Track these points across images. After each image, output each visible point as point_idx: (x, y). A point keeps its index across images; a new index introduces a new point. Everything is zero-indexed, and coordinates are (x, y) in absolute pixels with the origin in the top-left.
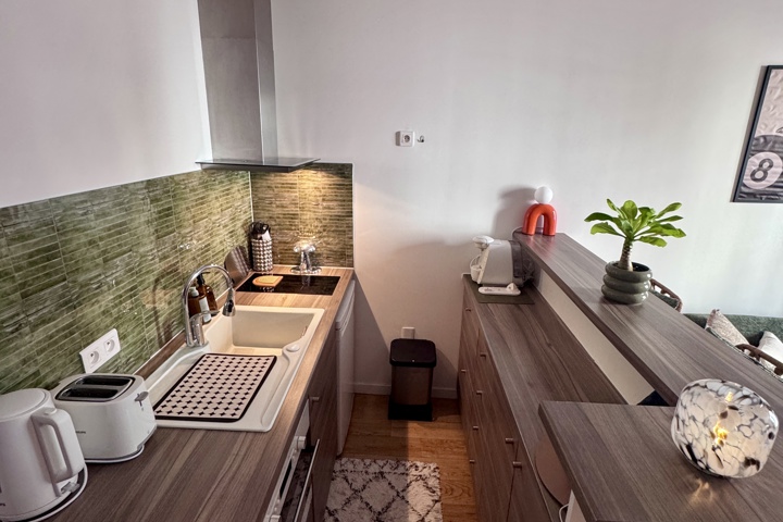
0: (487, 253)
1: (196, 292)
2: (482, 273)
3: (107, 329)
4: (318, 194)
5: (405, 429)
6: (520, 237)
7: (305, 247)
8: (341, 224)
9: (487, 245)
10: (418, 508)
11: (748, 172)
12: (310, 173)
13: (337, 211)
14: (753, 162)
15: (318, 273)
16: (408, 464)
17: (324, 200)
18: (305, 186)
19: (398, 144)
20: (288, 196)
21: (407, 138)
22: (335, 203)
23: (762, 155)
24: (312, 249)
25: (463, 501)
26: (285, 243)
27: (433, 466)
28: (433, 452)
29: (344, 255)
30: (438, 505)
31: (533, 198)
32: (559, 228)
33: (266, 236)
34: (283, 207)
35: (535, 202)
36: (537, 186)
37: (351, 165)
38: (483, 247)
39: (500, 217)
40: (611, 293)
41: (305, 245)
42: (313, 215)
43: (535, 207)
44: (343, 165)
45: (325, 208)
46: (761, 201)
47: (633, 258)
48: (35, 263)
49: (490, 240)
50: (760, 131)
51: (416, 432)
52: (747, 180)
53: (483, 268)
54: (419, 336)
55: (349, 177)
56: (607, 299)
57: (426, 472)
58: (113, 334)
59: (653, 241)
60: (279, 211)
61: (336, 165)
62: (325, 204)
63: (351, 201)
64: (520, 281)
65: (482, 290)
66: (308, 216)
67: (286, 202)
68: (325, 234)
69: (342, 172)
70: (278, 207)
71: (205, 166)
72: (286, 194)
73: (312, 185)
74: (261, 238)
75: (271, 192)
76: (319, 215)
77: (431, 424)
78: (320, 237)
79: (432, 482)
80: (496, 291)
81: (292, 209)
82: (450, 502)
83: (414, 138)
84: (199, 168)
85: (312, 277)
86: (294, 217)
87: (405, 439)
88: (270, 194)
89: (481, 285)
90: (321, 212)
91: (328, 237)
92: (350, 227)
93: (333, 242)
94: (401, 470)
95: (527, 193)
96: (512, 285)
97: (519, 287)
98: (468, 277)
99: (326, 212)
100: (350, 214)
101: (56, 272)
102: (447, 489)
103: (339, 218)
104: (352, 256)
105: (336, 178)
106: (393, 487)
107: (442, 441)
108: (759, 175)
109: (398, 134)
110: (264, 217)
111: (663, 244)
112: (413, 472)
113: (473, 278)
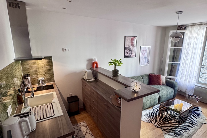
0: (87, 73)
1: (20, 94)
2: (86, 77)
4: (43, 64)
5: (74, 117)
6: (92, 68)
7: (41, 79)
8: (50, 72)
9: (87, 71)
10: (84, 131)
11: (125, 53)
13: (49, 68)
14: (126, 51)
15: (45, 85)
16: (79, 124)
17: (45, 66)
18: (39, 63)
19: (63, 51)
20: (34, 66)
21: (65, 50)
22: (48, 66)
23: (127, 50)
24: (43, 79)
25: (93, 126)
26: (34, 79)
27: (84, 122)
28: (83, 120)
29: (52, 79)
30: (88, 129)
31: (93, 60)
32: (99, 66)
33: (29, 78)
34: (32, 69)
35: (94, 61)
36: (94, 58)
37: (52, 57)
38: (86, 72)
39: (87, 65)
40: (114, 75)
41: (41, 78)
42: (42, 70)
43: (94, 62)
44: (49, 57)
45: (45, 68)
46: (128, 57)
47: (116, 69)
49: (87, 70)
50: (126, 46)
51: (77, 117)
52: (125, 54)
53: (87, 76)
54: (73, 95)
55: (51, 60)
56: (113, 76)
57: (83, 124)
59: (119, 65)
60: (31, 70)
61: (47, 57)
62: (45, 67)
63: (52, 65)
64: (94, 77)
65: (87, 81)
66: (40, 71)
68: (46, 75)
70: (31, 69)
72: (33, 66)
74: (27, 78)
75: (28, 65)
76: (44, 70)
77: (80, 114)
78: (44, 76)
79: (85, 125)
80: (90, 80)
81: (35, 69)
82: (90, 127)
83: (67, 50)
84: (14, 61)
85: (44, 86)
86: (36, 71)
87: (75, 119)
88: (27, 66)
89: (87, 80)
90: (44, 69)
91: (47, 75)
92: (53, 72)
93: (48, 76)
94: (77, 126)
95: (92, 60)
96: (93, 79)
97: (94, 79)
98: (83, 79)
99: (46, 69)
100: (52, 69)
102: (89, 125)
103: (50, 70)
104: (54, 79)
105: (48, 60)
106: (77, 130)
107: (84, 117)
108: (127, 53)
109: (63, 49)
110: (27, 73)
111: (121, 65)
112: (80, 125)
113: (84, 79)
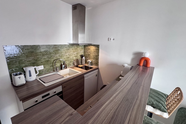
3: (41, 65)
4: (93, 51)
7: (89, 61)
8: (97, 58)
12: (92, 47)
13: (96, 55)
19: (108, 40)
21: (110, 39)
22: (96, 53)
29: (97, 64)
33: (84, 58)
44: (98, 45)
48: (29, 53)
55: (99, 48)
58: (43, 66)
61: (97, 45)
62: (94, 53)
63: (99, 53)
65: (120, 77)
66: (91, 55)
67: (88, 52)
68: (94, 59)
69: (98, 46)
71: (70, 44)
73: (92, 49)
75: (86, 50)
76: (93, 55)
81: (89, 53)
83: (112, 39)
84: (68, 44)
86: (89, 55)
92: (98, 58)
93: (95, 61)
100: (98, 55)
101: (33, 55)
104: (98, 64)
105: (97, 48)
109: (109, 38)
